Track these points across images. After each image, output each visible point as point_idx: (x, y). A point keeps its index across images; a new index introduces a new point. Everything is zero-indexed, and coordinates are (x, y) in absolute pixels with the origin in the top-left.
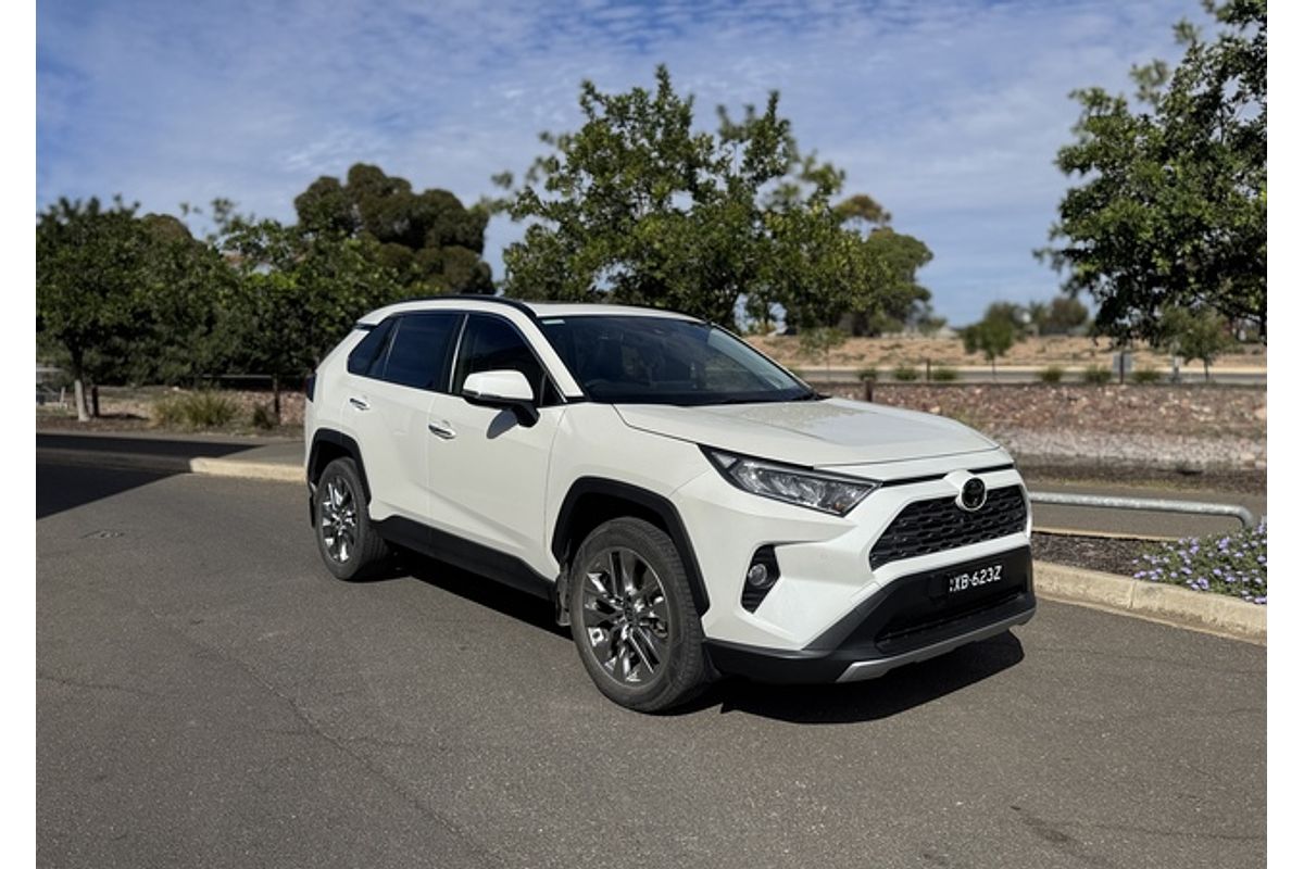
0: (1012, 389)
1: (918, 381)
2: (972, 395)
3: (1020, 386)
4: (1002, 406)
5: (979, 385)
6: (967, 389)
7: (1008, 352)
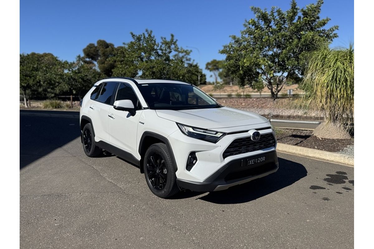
0: (263, 99)
1: (242, 97)
2: (253, 100)
3: (264, 98)
4: (259, 103)
5: (255, 98)
6: (253, 99)
7: (263, 89)
